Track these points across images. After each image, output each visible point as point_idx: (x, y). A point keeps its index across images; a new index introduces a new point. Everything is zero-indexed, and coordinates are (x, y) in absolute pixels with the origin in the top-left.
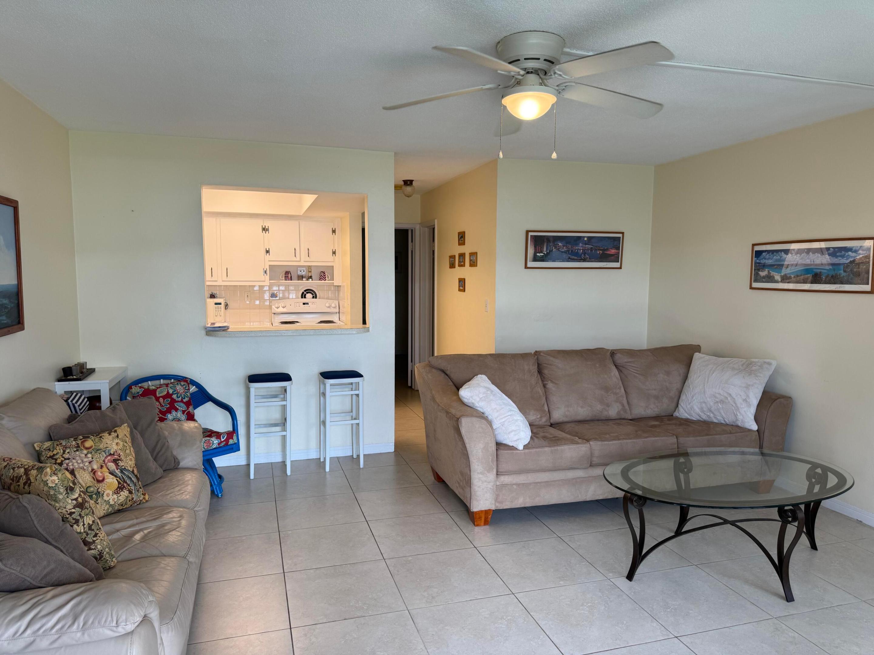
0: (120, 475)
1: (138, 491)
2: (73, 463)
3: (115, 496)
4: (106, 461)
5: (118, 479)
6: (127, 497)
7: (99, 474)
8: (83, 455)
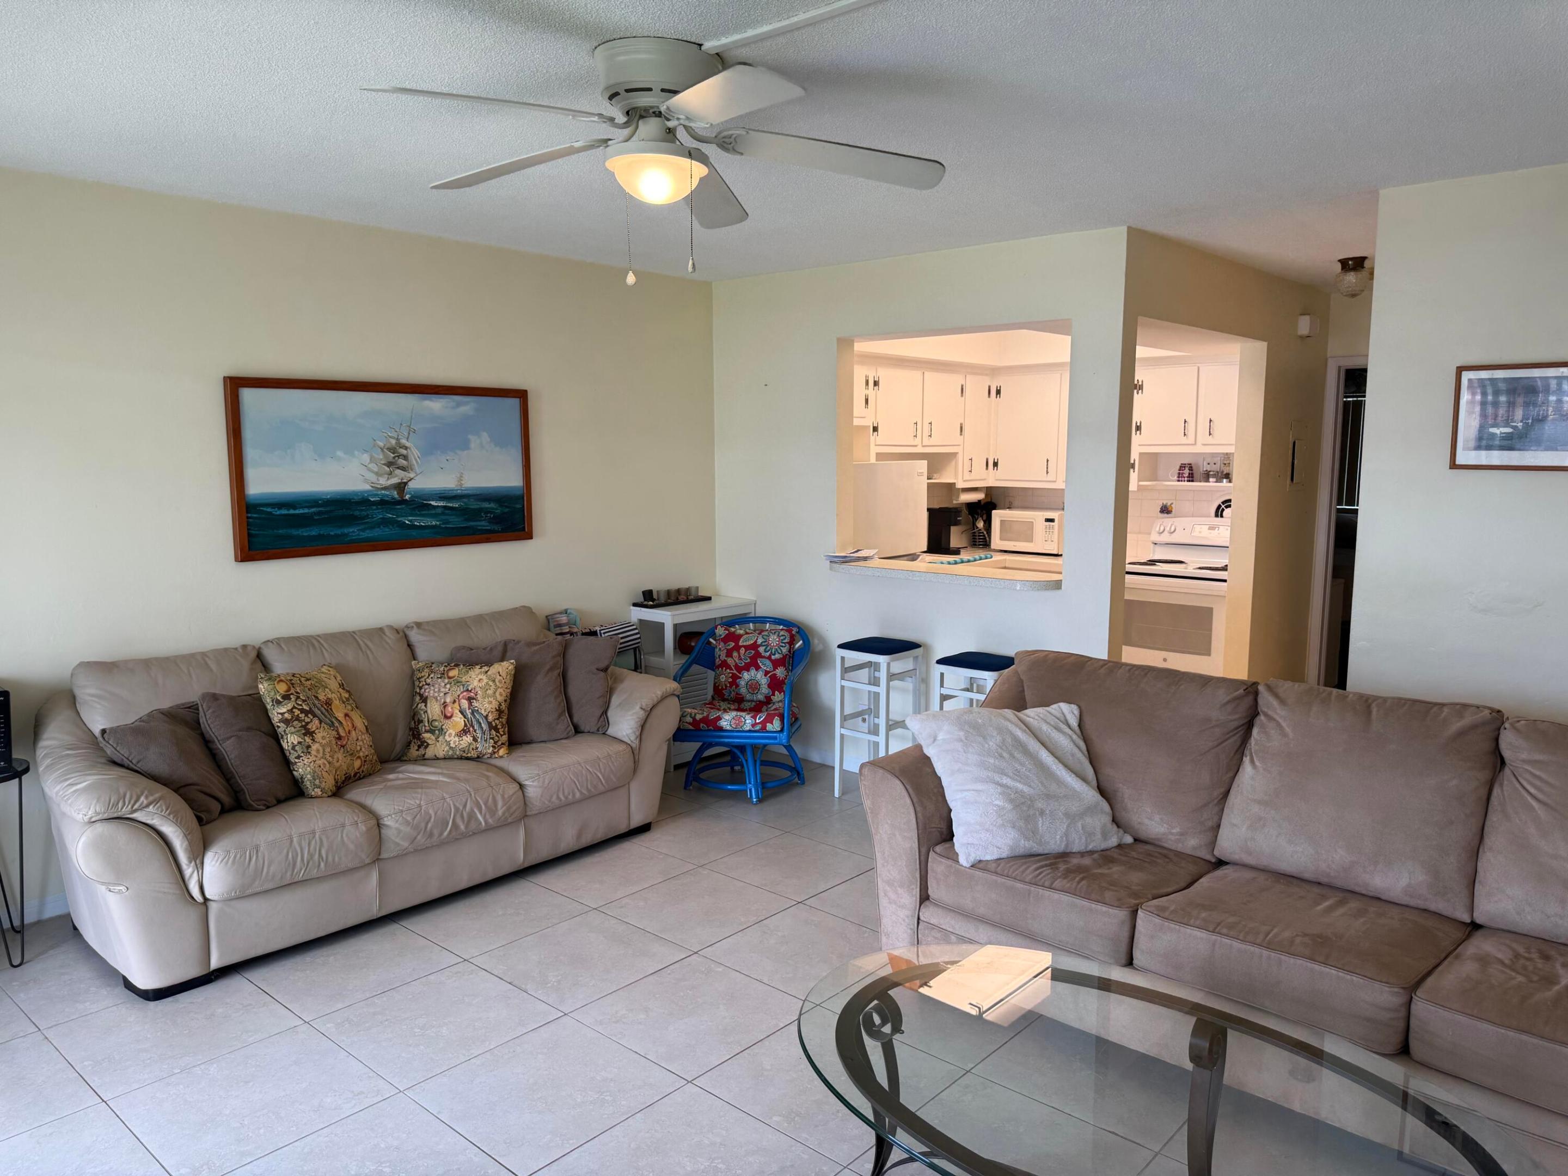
0: (470, 716)
1: (486, 741)
2: (430, 690)
3: (457, 739)
4: (461, 698)
5: (466, 720)
6: (470, 744)
7: (450, 709)
8: (443, 684)
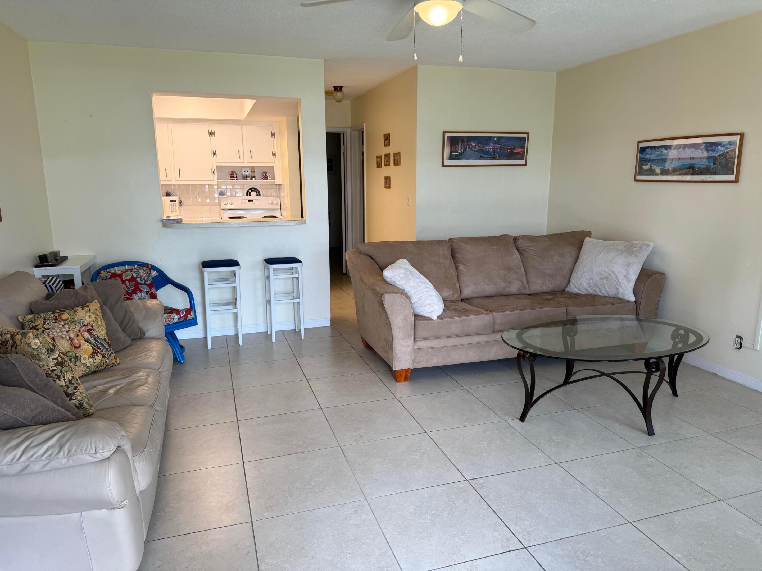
0: (94, 342)
1: (110, 355)
2: (53, 333)
3: (91, 360)
4: (81, 331)
5: (92, 345)
6: (101, 360)
7: (76, 341)
8: (61, 326)
